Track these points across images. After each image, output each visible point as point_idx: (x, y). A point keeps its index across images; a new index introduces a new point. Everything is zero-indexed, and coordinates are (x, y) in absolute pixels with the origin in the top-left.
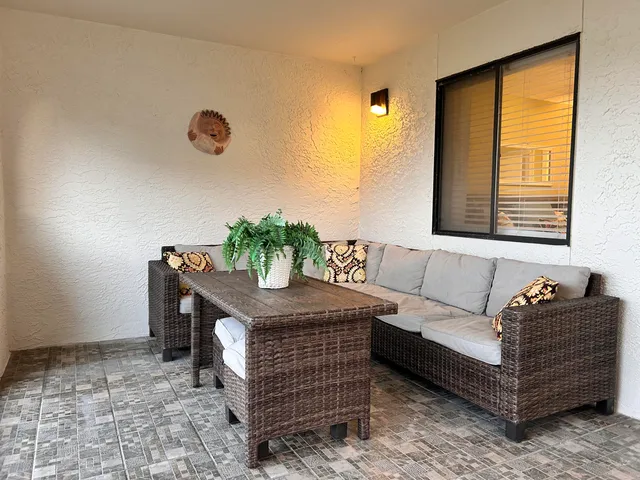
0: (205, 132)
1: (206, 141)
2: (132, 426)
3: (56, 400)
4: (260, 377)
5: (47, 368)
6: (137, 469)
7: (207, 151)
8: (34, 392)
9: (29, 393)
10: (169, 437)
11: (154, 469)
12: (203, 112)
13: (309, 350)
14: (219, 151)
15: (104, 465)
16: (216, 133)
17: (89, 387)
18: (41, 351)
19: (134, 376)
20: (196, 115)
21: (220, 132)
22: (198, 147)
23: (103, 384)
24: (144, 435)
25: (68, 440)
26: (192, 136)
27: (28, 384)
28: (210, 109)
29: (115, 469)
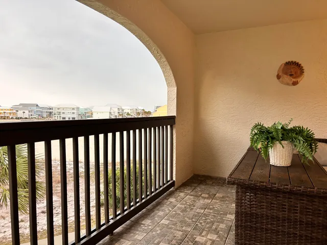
0: (286, 74)
1: (287, 78)
2: (207, 218)
3: (192, 197)
4: (242, 212)
5: (199, 184)
6: (193, 235)
7: (288, 84)
8: (188, 192)
9: (186, 191)
10: (216, 229)
11: (198, 239)
12: (286, 63)
13: (275, 206)
14: (295, 84)
15: (184, 228)
16: (293, 73)
17: (207, 196)
18: (204, 176)
19: (228, 197)
20: (282, 65)
21: (296, 73)
22: (282, 82)
23: (212, 197)
24: (207, 223)
25: (182, 214)
26: (278, 77)
27: (188, 188)
28: (290, 60)
29: (185, 231)
